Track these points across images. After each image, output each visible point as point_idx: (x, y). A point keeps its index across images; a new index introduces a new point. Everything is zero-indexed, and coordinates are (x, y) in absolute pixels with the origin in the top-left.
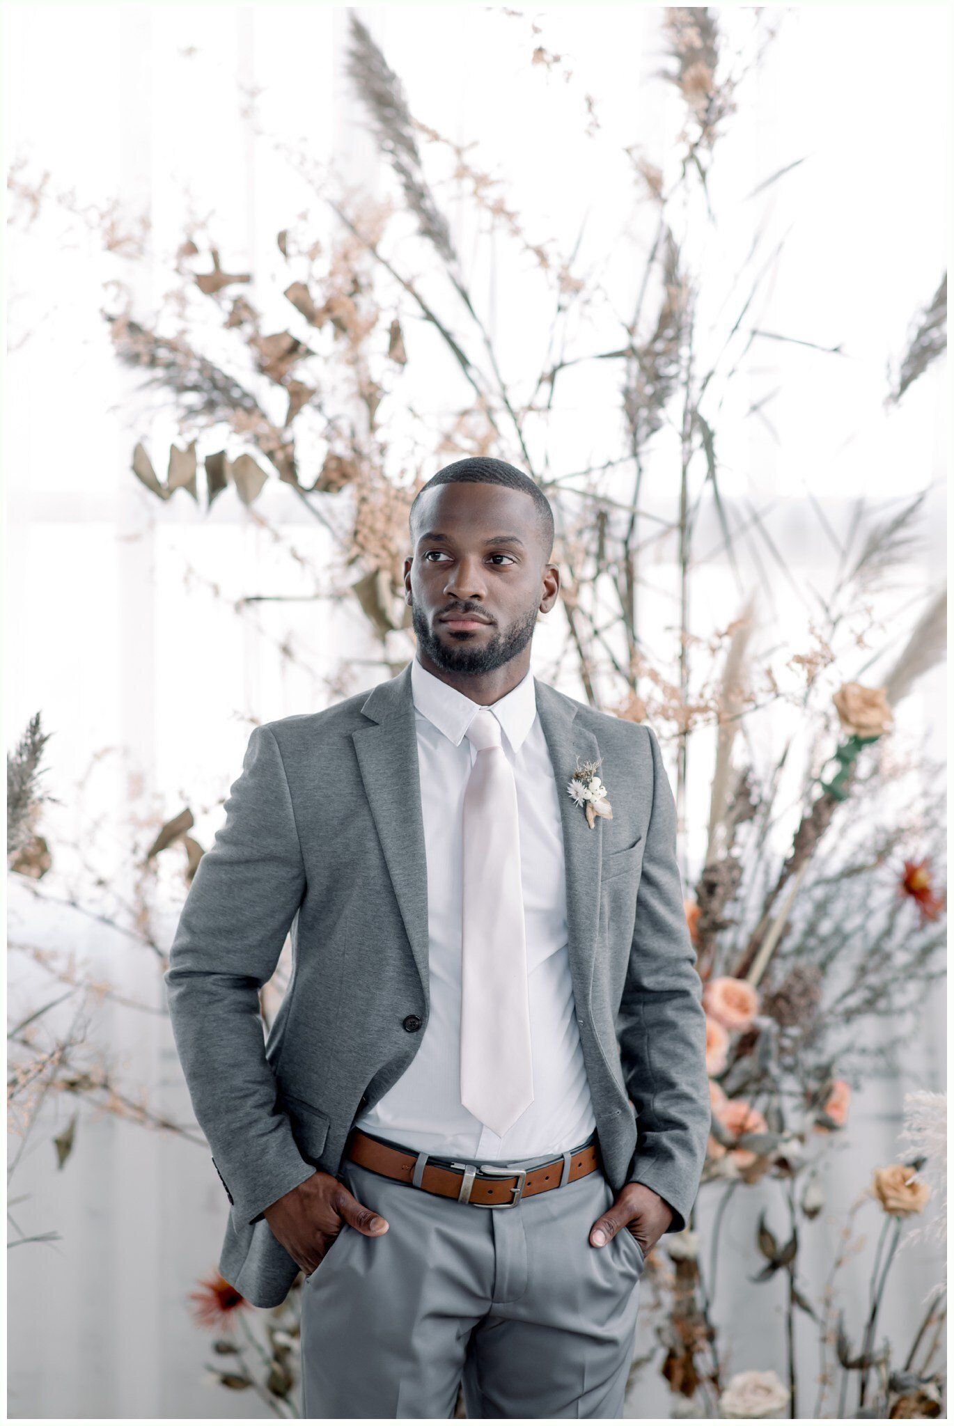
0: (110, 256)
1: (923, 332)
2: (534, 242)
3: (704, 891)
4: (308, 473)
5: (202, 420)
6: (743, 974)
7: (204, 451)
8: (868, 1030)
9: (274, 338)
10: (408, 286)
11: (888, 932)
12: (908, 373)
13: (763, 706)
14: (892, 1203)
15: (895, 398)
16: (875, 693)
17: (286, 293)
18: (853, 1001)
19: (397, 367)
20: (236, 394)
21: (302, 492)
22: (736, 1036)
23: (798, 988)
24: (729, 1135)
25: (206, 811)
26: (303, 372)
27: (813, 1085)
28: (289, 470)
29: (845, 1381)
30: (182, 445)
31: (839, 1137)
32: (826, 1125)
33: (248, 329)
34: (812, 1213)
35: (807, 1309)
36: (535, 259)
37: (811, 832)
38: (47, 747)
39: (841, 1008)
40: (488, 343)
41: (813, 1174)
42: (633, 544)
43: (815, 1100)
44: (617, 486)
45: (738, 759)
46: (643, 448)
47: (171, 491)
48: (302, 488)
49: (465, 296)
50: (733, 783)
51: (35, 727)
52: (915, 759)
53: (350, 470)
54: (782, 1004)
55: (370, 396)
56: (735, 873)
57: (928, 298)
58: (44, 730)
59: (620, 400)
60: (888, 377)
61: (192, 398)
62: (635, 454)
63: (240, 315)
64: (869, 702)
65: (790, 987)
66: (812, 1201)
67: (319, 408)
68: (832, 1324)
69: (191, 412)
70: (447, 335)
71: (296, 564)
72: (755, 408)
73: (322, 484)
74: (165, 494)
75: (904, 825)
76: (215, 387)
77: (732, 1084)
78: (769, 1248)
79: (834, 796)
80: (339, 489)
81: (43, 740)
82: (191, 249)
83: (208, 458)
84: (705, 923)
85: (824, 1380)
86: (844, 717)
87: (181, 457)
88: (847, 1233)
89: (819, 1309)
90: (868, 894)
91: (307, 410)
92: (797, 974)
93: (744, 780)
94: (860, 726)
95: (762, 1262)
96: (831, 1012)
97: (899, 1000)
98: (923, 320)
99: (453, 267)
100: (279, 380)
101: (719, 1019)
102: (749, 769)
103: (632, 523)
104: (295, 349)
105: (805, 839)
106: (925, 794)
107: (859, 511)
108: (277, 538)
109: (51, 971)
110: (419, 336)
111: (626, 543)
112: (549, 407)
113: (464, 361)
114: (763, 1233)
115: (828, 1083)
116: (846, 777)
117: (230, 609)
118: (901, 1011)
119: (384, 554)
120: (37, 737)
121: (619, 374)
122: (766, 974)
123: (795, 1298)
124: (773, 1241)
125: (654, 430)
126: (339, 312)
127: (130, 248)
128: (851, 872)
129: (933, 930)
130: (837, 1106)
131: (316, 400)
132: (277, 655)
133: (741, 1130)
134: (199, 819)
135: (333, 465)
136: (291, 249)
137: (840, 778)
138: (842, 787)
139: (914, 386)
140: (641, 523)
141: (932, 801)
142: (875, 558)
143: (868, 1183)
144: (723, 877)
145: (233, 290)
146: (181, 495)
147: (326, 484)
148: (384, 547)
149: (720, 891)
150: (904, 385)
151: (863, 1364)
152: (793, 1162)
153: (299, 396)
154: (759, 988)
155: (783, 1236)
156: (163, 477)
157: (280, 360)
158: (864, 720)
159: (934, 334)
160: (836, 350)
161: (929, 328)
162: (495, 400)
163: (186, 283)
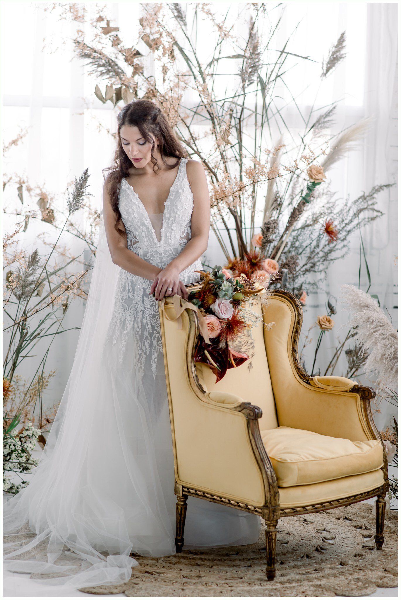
0: (74, 22)
1: (334, 53)
2: (218, 23)
3: (265, 230)
4: (141, 94)
6: (273, 258)
7: (115, 87)
8: (309, 277)
9: (130, 50)
10: (171, 35)
11: (318, 246)
12: (329, 66)
14: (323, 326)
15: (325, 74)
16: (319, 168)
17: (141, 38)
18: (306, 267)
20: (116, 67)
23: (291, 262)
26: (139, 61)
30: (109, 85)
33: (119, 46)
36: (217, 28)
37: (297, 212)
39: (304, 269)
42: (242, 119)
45: (275, 189)
47: (106, 100)
50: (273, 197)
51: (86, 173)
52: (325, 191)
54: (287, 267)
55: (165, 71)
56: (276, 224)
57: (336, 42)
58: (89, 173)
59: (239, 73)
60: (323, 68)
61: (102, 69)
63: (116, 42)
64: (318, 171)
65: (288, 261)
69: (102, 74)
72: (279, 76)
74: (105, 101)
76: (110, 65)
79: (305, 201)
81: (88, 177)
82: (101, 19)
83: (116, 89)
84: (264, 240)
86: (311, 177)
87: (108, 89)
91: (139, 74)
93: (276, 196)
94: (315, 179)
96: (299, 271)
98: (334, 49)
100: (131, 64)
101: (267, 271)
102: (277, 192)
104: (138, 54)
105: (294, 216)
106: (328, 203)
107: (312, 111)
111: (239, 119)
112: (213, 74)
113: (187, 58)
115: (301, 291)
116: (309, 195)
118: (320, 271)
120: (86, 176)
121: (237, 65)
122: (280, 258)
125: (251, 83)
127: (81, 19)
128: (305, 226)
129: (332, 245)
130: (303, 299)
131: (142, 71)
137: (307, 195)
138: (308, 198)
139: (331, 71)
140: (245, 110)
143: (316, 320)
144: (272, 226)
145: (113, 33)
146: (109, 102)
149: (271, 230)
150: (328, 71)
153: (137, 70)
154: (278, 262)
156: (104, 96)
157: (132, 57)
158: (317, 177)
159: (338, 54)
160: (306, 58)
161: (337, 51)
162: (196, 71)
163: (99, 31)
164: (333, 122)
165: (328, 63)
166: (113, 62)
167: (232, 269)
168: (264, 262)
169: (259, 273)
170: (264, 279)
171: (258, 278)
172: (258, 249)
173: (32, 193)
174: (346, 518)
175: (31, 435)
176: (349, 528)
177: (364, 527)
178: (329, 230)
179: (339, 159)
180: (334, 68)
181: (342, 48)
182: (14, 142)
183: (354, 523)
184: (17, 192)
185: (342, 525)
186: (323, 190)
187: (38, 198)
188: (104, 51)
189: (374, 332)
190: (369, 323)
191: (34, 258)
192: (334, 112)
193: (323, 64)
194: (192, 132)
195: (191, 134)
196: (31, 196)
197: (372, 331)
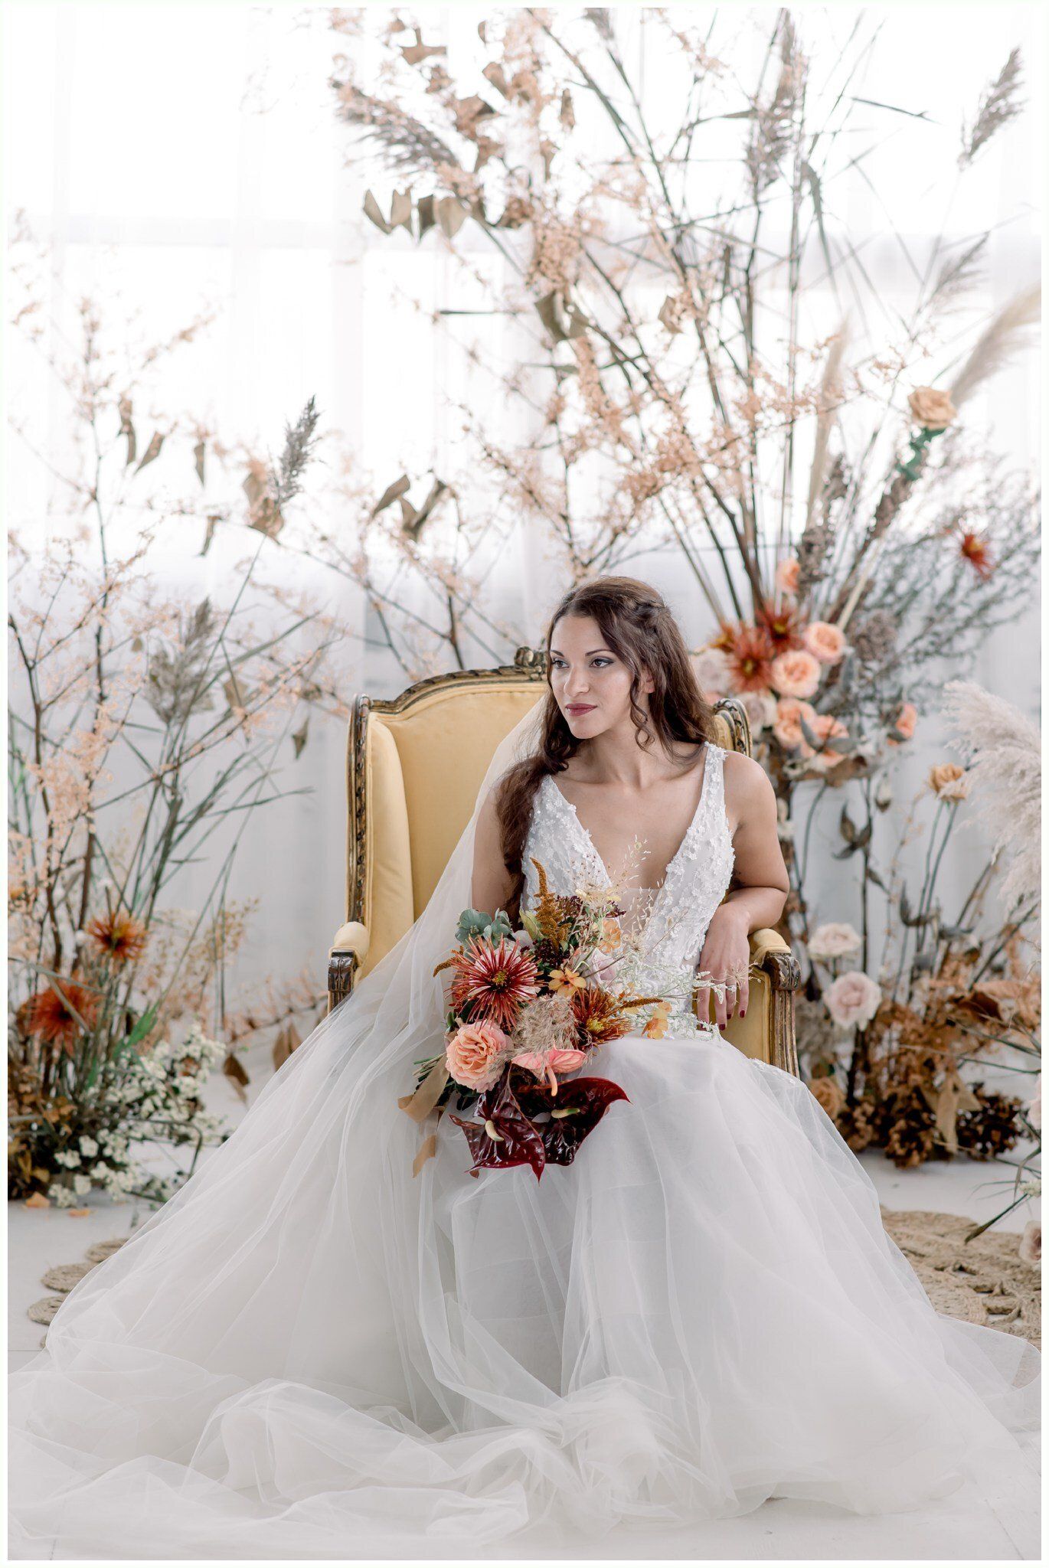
0: (333, 33)
1: (992, 101)
2: (678, 30)
3: (803, 550)
4: (494, 213)
5: (408, 168)
6: (834, 619)
7: (417, 196)
9: (467, 102)
10: (575, 60)
12: (979, 134)
13: (851, 401)
15: (968, 155)
16: (942, 395)
17: (484, 72)
18: (922, 644)
19: (568, 128)
20: (435, 145)
21: (487, 226)
22: (828, 668)
23: (877, 630)
24: (819, 741)
25: (418, 478)
26: (490, 129)
27: (887, 707)
28: (479, 210)
29: (906, 935)
30: (401, 191)
31: (906, 747)
32: (897, 738)
33: (445, 93)
34: (884, 806)
35: (878, 882)
36: (680, 45)
37: (889, 506)
38: (318, 420)
39: (912, 650)
40: (638, 106)
41: (885, 775)
42: (752, 273)
43: (889, 718)
44: (741, 226)
45: (834, 447)
46: (762, 198)
47: (393, 227)
48: (489, 224)
49: (619, 66)
50: (829, 465)
51: (311, 406)
52: (979, 452)
53: (528, 211)
54: (863, 642)
55: (546, 153)
56: (828, 536)
57: (996, 76)
58: (317, 409)
59: (744, 155)
60: (963, 140)
61: (399, 150)
62: (757, 203)
63: (438, 81)
64: (937, 402)
65: (870, 629)
66: (882, 798)
67: (502, 159)
68: (896, 891)
69: (400, 161)
70: (605, 100)
71: (479, 285)
72: (854, 162)
73: (504, 222)
74: (388, 229)
75: (968, 504)
76: (418, 140)
77: (826, 702)
78: (849, 834)
79: (906, 476)
80: (519, 225)
81: (316, 416)
82: (399, 26)
83: (420, 200)
84: (803, 576)
85: (889, 933)
86: (917, 414)
87: (399, 200)
88: (910, 820)
89: (886, 880)
90: (937, 558)
91: (493, 161)
92: (877, 620)
93: (838, 464)
94: (929, 421)
95: (844, 844)
96: (904, 652)
97: (961, 644)
98: (992, 92)
99: (611, 44)
100: (472, 136)
101: (813, 654)
102: (842, 457)
103: (753, 255)
104: (487, 110)
105: (886, 510)
106: (988, 480)
107: (938, 247)
108: (463, 263)
109: (288, 607)
110: (585, 103)
111: (747, 271)
112: (686, 159)
113: (618, 120)
114: (845, 820)
115: (899, 704)
116: (919, 461)
117: (429, 320)
118: (962, 655)
119: (559, 279)
120: (312, 413)
121: (743, 133)
122: (852, 619)
123: (869, 874)
124: (853, 827)
125: (772, 181)
126: (525, 88)
127: (350, 26)
128: (924, 539)
129: (989, 591)
130: (905, 725)
131: (499, 152)
132: (462, 358)
133: (828, 736)
134: (414, 484)
135: (516, 206)
136: (489, 37)
137: (914, 462)
138: (914, 471)
139: (983, 147)
140: (759, 255)
141: (994, 485)
142: (947, 287)
143: (926, 776)
144: (818, 538)
145: (431, 61)
146: (400, 231)
147: (509, 222)
148: (560, 274)
149: (815, 549)
150: (976, 145)
151: (920, 922)
152: (869, 761)
153: (487, 150)
154: (847, 630)
155: (860, 823)
156: (387, 217)
157: (473, 119)
158: (933, 416)
159: (1001, 103)
160: (921, 115)
161: (998, 98)
162: (642, 152)
163: (394, 55)
164: (980, 276)
165: (977, 128)
166: (429, 133)
167: (725, 648)
168: (806, 629)
169: (793, 657)
170: (804, 673)
171: (790, 672)
172: (792, 601)
173: (229, 461)
174: (962, 1269)
175: (197, 1055)
176: (958, 1291)
177: (997, 1290)
178: (971, 552)
179: (995, 369)
180: (991, 140)
181: (1014, 87)
182: (185, 336)
183: (976, 1281)
184: (192, 460)
185: (943, 1284)
186: (973, 448)
187: (244, 473)
188: (405, 106)
189: (1027, 800)
190: (1012, 779)
191: (203, 620)
192: (981, 251)
193: (963, 129)
194: (628, 304)
195: (626, 310)
196: (224, 467)
197: (1021, 798)
